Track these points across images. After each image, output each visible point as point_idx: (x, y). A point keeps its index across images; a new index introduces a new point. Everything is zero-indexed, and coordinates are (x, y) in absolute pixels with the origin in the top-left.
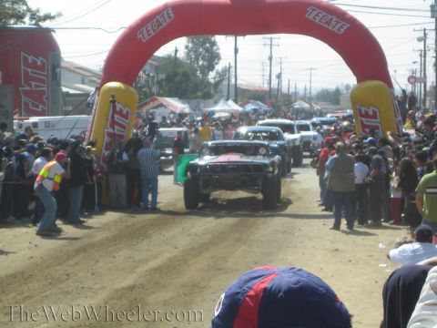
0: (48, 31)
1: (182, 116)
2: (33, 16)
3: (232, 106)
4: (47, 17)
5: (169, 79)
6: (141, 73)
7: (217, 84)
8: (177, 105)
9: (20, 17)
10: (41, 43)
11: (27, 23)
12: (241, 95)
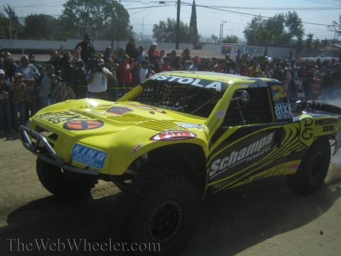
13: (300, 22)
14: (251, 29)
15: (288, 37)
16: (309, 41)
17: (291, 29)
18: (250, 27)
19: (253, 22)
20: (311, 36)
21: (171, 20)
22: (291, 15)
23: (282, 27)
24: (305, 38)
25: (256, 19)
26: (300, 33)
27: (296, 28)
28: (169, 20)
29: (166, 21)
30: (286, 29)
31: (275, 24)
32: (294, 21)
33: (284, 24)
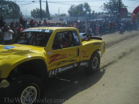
4: (126, 7)
10: (125, 10)
11: (124, 7)
13: (89, 6)
14: (71, 10)
15: (85, 12)
16: (93, 13)
17: (86, 9)
18: (70, 9)
19: (71, 7)
20: (94, 11)
21: (38, 8)
22: (85, 4)
23: (82, 9)
24: (92, 12)
25: (72, 6)
26: (90, 10)
27: (88, 9)
28: (37, 9)
29: (36, 9)
30: (84, 9)
31: (80, 7)
32: (87, 6)
33: (83, 7)
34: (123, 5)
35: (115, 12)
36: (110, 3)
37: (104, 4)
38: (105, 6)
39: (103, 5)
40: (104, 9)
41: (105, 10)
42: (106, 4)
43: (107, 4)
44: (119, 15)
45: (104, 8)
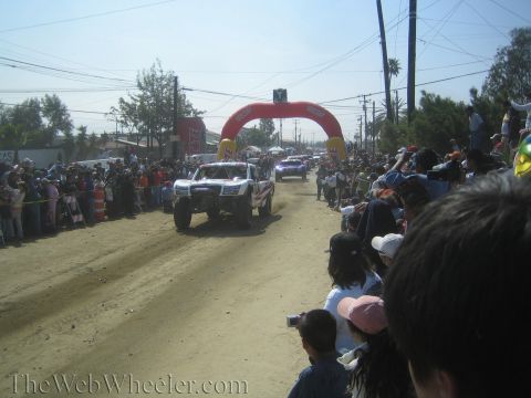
0: (200, 118)
1: (258, 153)
2: (195, 112)
3: (279, 149)
4: (201, 112)
5: (253, 137)
6: (239, 135)
7: (273, 140)
8: (256, 149)
9: (189, 113)
10: (197, 123)
11: (192, 115)
12: (283, 144)
34: (190, 106)
35: (163, 130)
36: (143, 98)
37: (122, 101)
38: (123, 109)
39: (117, 107)
40: (122, 122)
41: (124, 123)
42: (127, 104)
43: (130, 102)
44: (175, 143)
45: (124, 116)
